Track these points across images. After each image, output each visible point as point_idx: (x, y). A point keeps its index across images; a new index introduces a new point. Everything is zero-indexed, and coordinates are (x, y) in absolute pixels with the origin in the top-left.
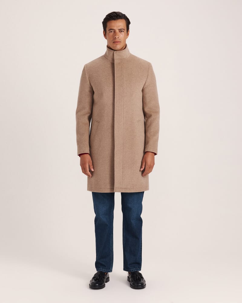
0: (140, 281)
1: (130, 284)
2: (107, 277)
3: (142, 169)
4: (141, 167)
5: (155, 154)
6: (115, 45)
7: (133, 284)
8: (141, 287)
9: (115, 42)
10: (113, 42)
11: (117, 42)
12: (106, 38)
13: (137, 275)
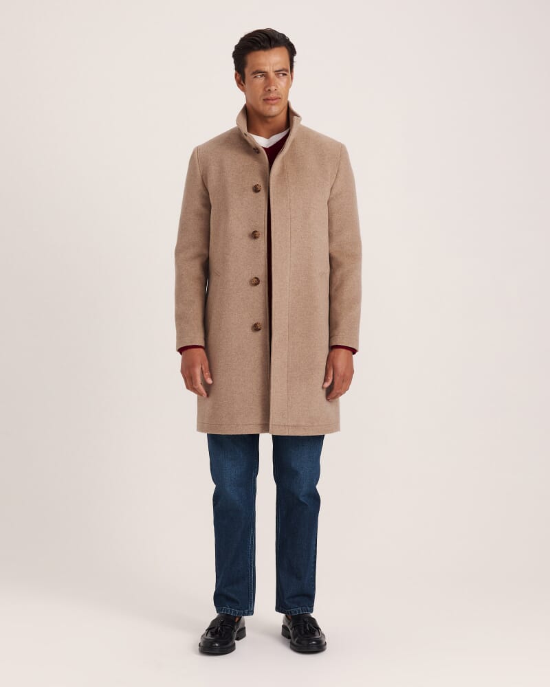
0: (314, 634)
1: (291, 642)
2: (240, 626)
3: (327, 385)
4: (325, 380)
5: (354, 351)
6: (268, 107)
7: (297, 642)
8: (315, 649)
9: (268, 99)
10: (264, 100)
11: (273, 100)
12: (243, 90)
13: (306, 623)
